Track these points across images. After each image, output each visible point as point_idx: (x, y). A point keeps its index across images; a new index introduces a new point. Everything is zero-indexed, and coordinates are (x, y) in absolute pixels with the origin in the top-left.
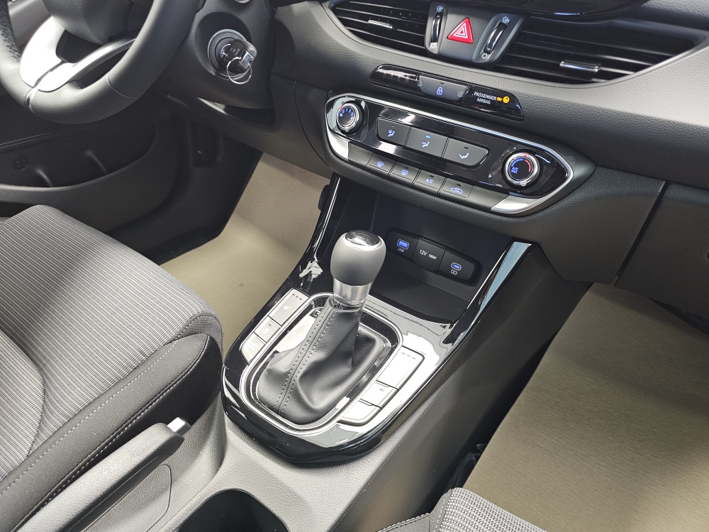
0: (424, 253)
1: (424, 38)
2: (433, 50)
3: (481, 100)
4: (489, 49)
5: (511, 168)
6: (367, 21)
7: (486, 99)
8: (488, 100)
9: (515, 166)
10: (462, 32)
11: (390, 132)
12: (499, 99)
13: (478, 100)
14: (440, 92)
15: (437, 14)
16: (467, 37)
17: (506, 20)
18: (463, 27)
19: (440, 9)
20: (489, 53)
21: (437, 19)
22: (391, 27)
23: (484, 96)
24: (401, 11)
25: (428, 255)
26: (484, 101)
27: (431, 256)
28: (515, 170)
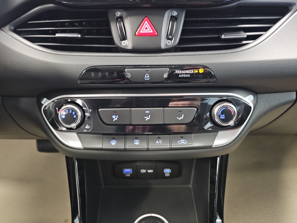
0: (143, 171)
1: (112, 39)
2: (126, 46)
3: (182, 76)
4: (170, 37)
5: (220, 116)
6: (55, 35)
7: (186, 74)
8: (188, 74)
9: (222, 114)
10: (146, 28)
11: (114, 117)
12: (196, 72)
13: (180, 76)
14: (147, 77)
15: (118, 18)
16: (152, 32)
17: (175, 14)
18: (146, 24)
19: (118, 14)
20: (171, 39)
21: (120, 22)
22: (79, 36)
23: (184, 72)
24: (76, 22)
25: (147, 171)
26: (185, 76)
27: (150, 171)
28: (223, 117)
